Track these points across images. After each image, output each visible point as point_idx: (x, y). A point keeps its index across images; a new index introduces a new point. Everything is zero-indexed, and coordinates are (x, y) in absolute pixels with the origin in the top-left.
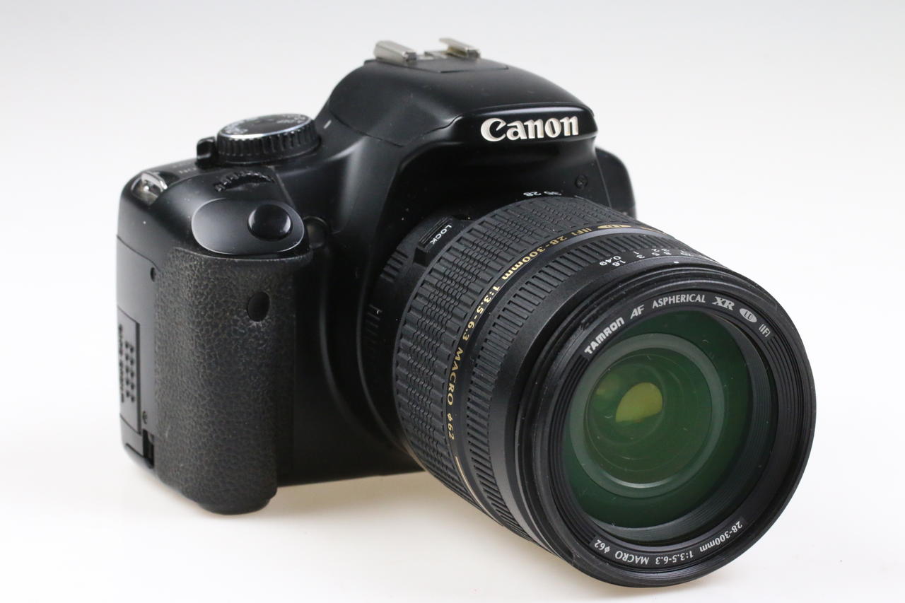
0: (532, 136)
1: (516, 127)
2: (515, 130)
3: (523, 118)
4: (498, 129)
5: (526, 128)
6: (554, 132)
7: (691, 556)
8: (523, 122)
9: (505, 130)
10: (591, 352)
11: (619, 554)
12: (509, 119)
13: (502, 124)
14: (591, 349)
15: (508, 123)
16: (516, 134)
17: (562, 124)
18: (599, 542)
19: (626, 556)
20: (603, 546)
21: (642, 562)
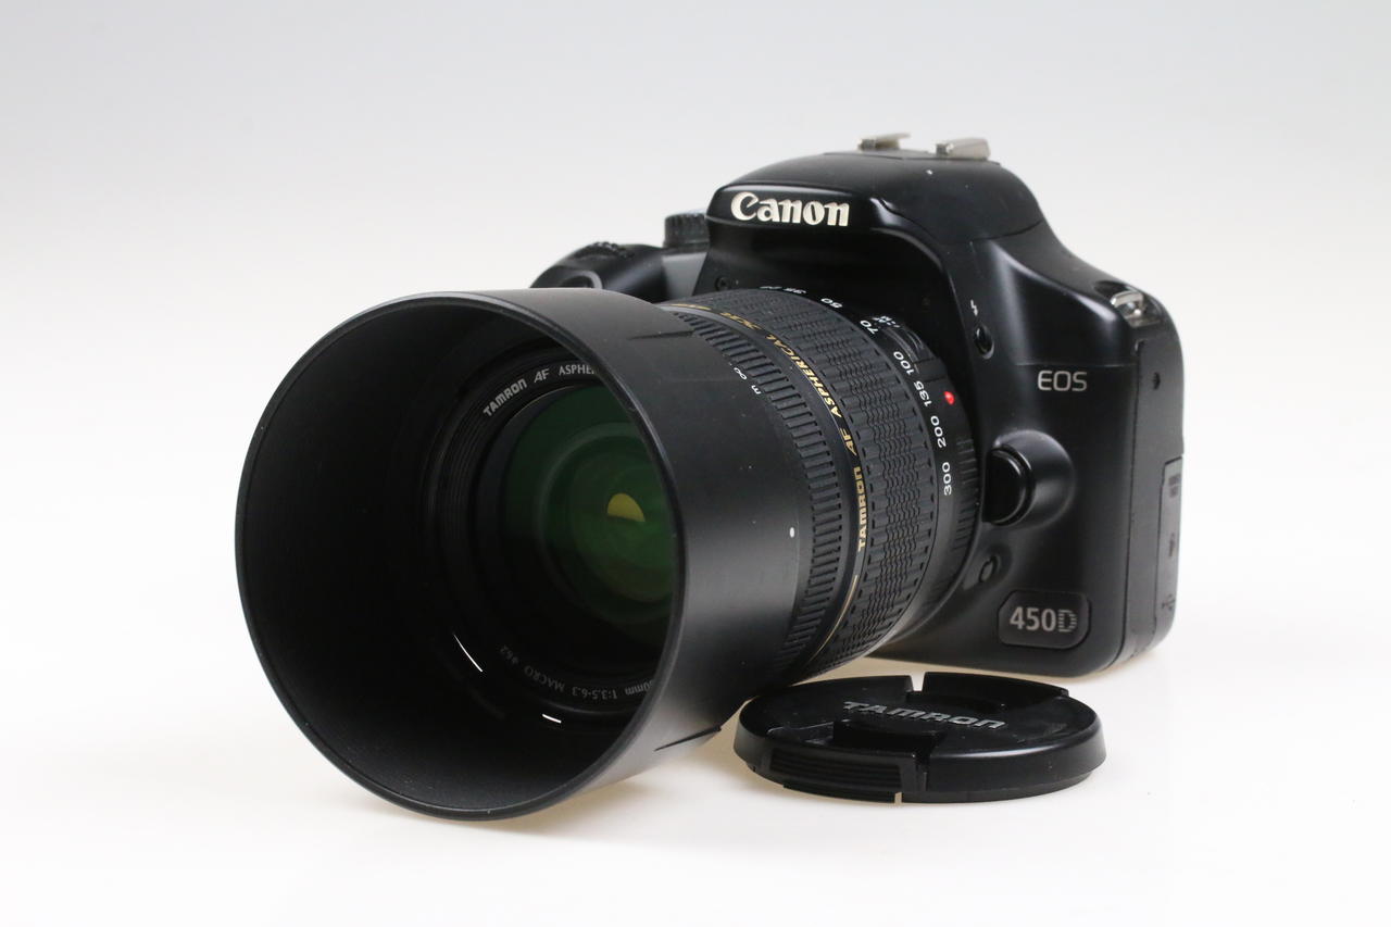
0: (786, 220)
1: (769, 205)
2: (767, 209)
3: (780, 197)
4: (748, 206)
5: (781, 208)
6: (814, 218)
7: (615, 697)
8: (778, 201)
9: (757, 207)
10: (490, 414)
11: (530, 671)
12: (763, 196)
13: (756, 200)
14: (490, 410)
15: (761, 199)
16: (768, 214)
17: (827, 210)
18: (506, 648)
19: (538, 675)
20: (510, 655)
21: (556, 687)
